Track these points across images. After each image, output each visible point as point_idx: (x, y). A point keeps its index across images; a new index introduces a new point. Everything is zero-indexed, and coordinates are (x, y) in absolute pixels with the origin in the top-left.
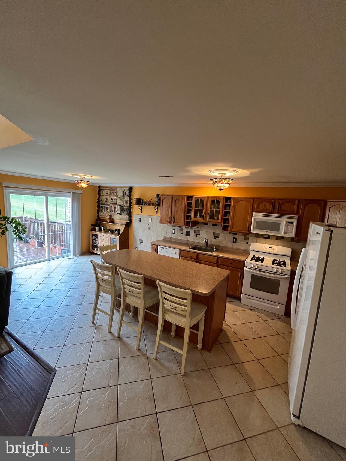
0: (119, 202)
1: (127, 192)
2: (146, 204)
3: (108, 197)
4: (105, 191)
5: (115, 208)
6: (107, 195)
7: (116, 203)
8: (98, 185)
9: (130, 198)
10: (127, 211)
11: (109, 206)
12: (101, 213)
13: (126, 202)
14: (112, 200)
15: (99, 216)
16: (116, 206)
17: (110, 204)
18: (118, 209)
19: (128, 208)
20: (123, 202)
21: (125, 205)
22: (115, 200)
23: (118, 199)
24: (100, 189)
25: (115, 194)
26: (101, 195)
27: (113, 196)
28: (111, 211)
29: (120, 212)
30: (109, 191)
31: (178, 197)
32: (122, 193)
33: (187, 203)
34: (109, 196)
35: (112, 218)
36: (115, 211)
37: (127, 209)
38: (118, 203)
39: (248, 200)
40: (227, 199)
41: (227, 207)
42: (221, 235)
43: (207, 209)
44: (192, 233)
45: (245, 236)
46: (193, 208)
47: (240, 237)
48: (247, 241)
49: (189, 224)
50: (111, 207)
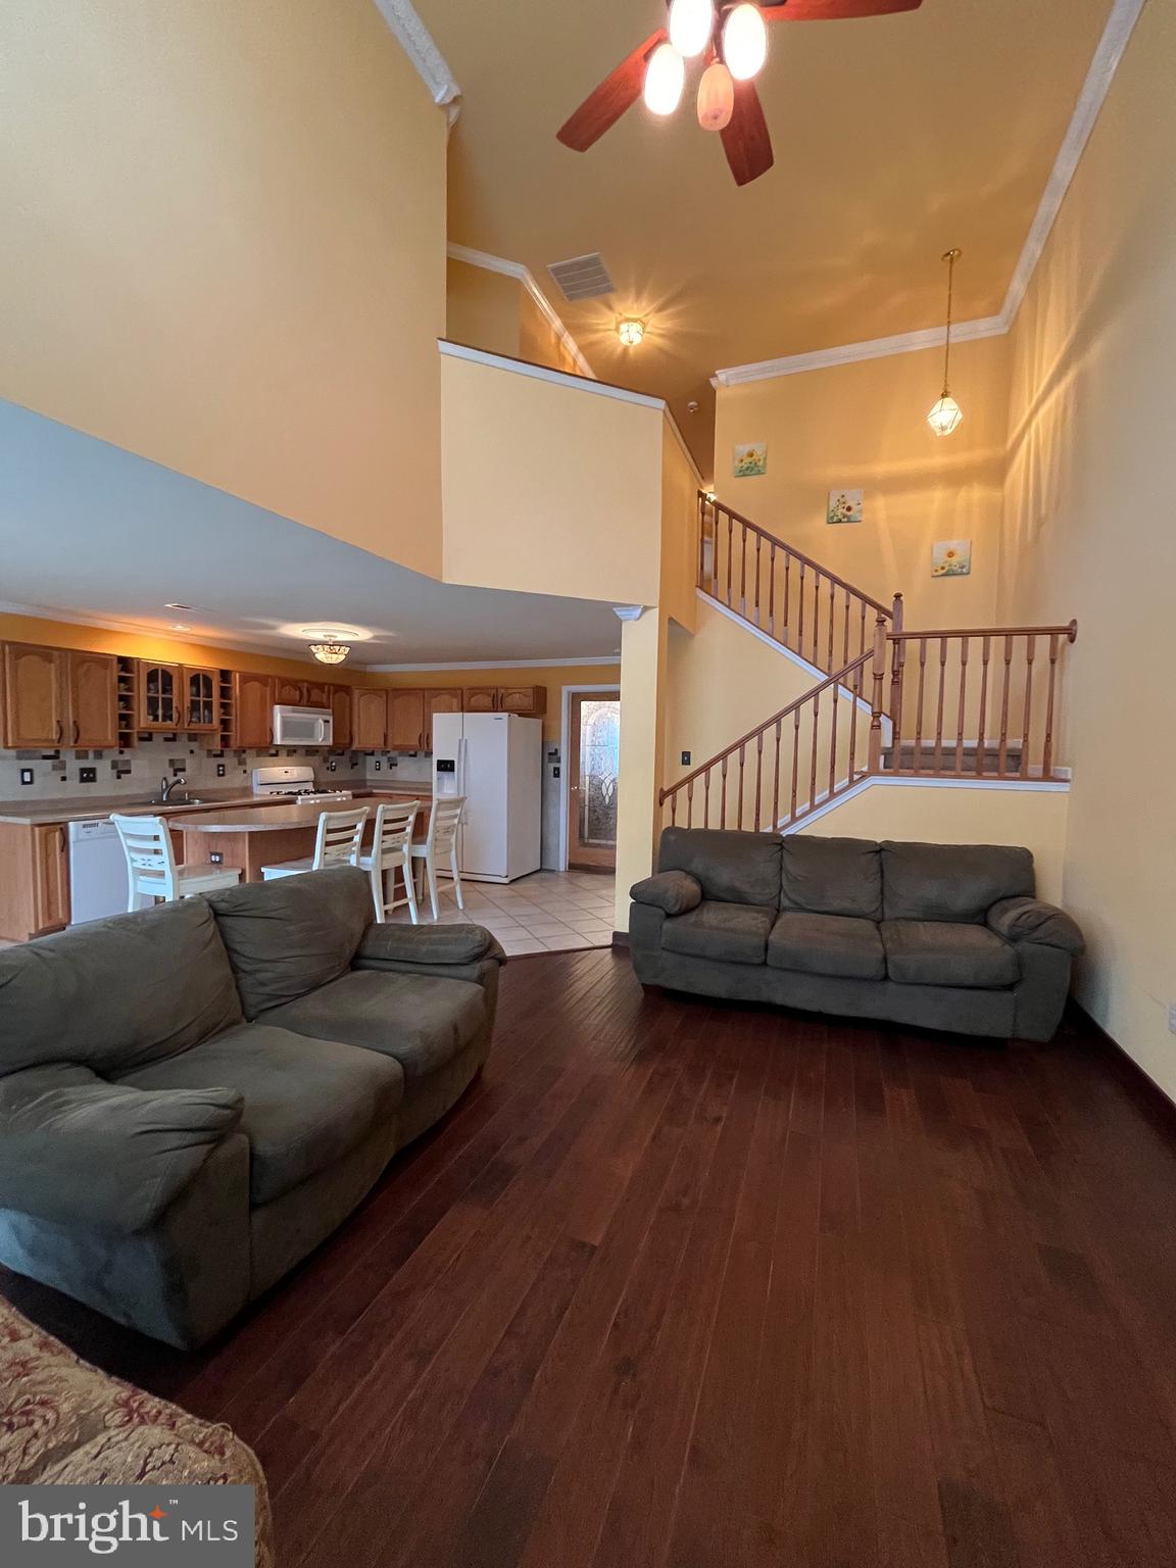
31: (82, 657)
33: (116, 678)
39: (263, 680)
40: (225, 675)
41: (225, 693)
42: (190, 764)
43: (181, 696)
44: (104, 769)
45: (240, 756)
46: (141, 694)
47: (229, 761)
48: (244, 767)
49: (125, 741)
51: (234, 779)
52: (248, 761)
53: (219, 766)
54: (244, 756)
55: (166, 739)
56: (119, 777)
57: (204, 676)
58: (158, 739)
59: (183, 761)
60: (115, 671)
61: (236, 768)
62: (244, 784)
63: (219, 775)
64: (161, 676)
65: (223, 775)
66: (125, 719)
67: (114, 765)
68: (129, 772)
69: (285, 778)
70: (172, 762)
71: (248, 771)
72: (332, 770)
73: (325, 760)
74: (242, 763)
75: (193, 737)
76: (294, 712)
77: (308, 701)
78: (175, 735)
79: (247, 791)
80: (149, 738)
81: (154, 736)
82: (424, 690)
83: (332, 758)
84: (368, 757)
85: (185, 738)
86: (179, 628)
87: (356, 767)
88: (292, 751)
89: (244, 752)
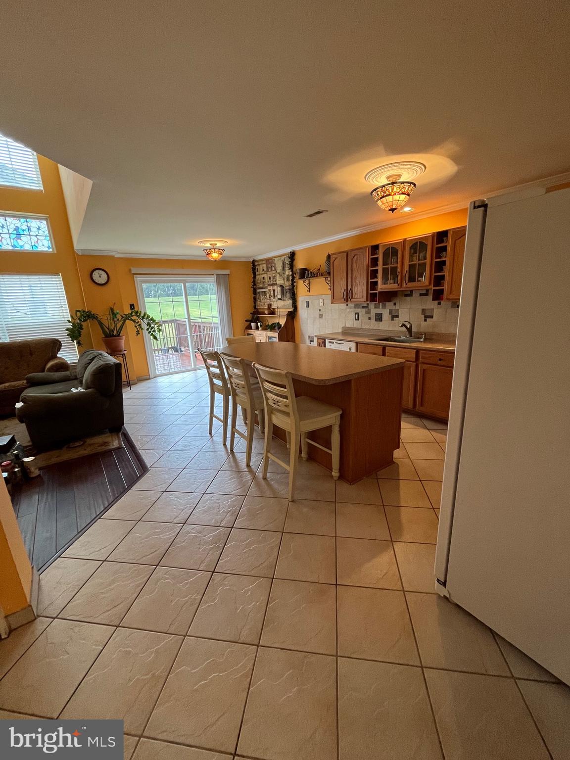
0: (280, 281)
1: (287, 261)
2: (314, 275)
3: (265, 275)
4: (261, 266)
5: (274, 290)
6: (263, 272)
7: (275, 283)
8: (251, 260)
9: (292, 271)
10: (290, 294)
11: (267, 290)
12: (258, 303)
13: (288, 280)
14: (270, 278)
15: (257, 307)
16: (275, 287)
17: (268, 285)
18: (278, 291)
19: (291, 287)
20: (284, 279)
21: (287, 284)
22: (273, 278)
23: (278, 276)
24: (254, 265)
25: (273, 268)
26: (257, 273)
27: (271, 273)
28: (270, 297)
29: (281, 296)
30: (265, 266)
31: (356, 252)
32: (281, 265)
33: (370, 259)
34: (266, 273)
35: (272, 307)
36: (274, 297)
37: (289, 289)
38: (278, 282)
40: (441, 235)
41: (440, 252)
43: (403, 263)
44: (386, 314)
46: (380, 267)
49: (375, 298)
50: (270, 290)
56: (392, 320)
57: (422, 242)
60: (368, 256)
66: (374, 285)
67: (391, 312)
68: (397, 316)
80: (410, 295)
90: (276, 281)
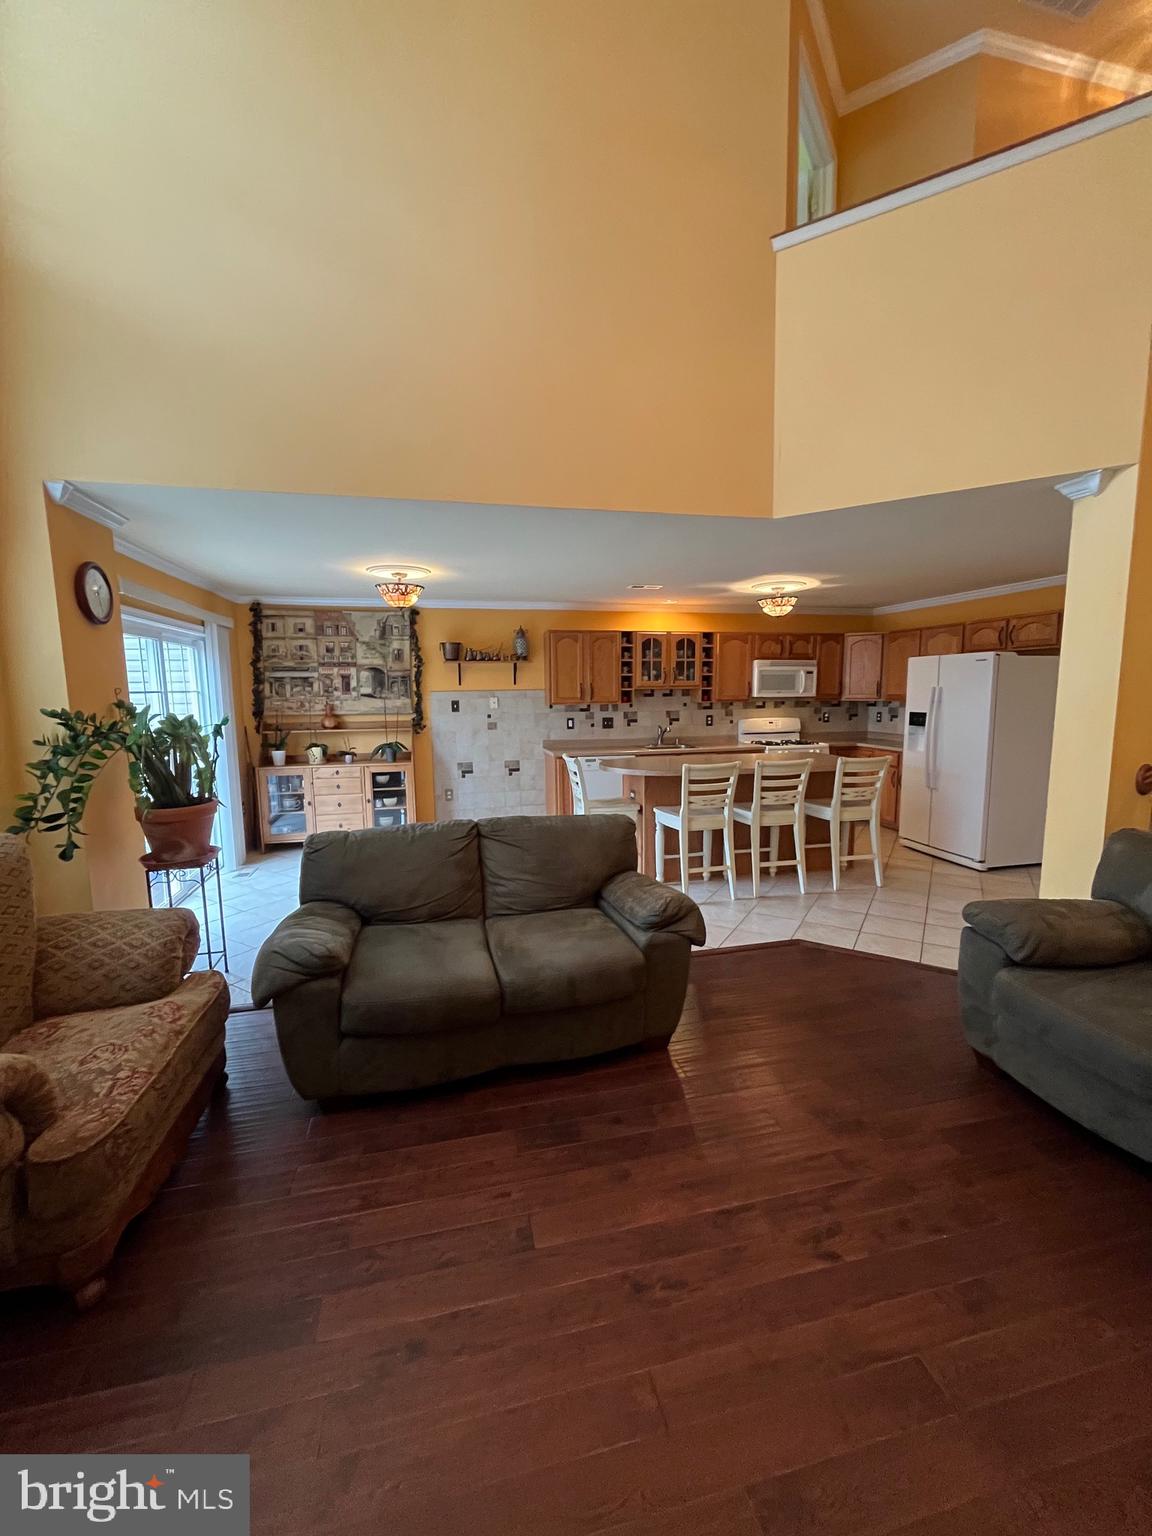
0: (364, 657)
1: (396, 622)
3: (309, 643)
4: (291, 622)
5: (346, 679)
6: (301, 634)
7: (350, 660)
8: (247, 600)
9: (413, 644)
10: (405, 685)
11: (316, 675)
12: (272, 704)
13: (399, 658)
14: (328, 650)
15: (266, 714)
16: (353, 671)
17: (323, 665)
18: (363, 680)
19: (409, 674)
20: (384, 657)
21: (396, 666)
22: (342, 650)
23: (360, 650)
24: (259, 615)
25: (343, 631)
26: (269, 635)
27: (334, 639)
28: (326, 691)
29: (374, 689)
30: (309, 624)
31: (600, 635)
32: (375, 626)
33: (621, 649)
34: (315, 639)
35: (339, 712)
36: (347, 690)
37: (403, 677)
38: (360, 661)
39: (742, 638)
40: (708, 636)
41: (708, 652)
42: (683, 714)
43: (669, 659)
44: (619, 719)
45: (727, 707)
46: (637, 660)
47: (717, 712)
48: (730, 718)
49: (626, 697)
50: (327, 676)
51: (721, 728)
52: (735, 712)
53: (708, 717)
54: (731, 707)
55: (665, 695)
56: (629, 725)
57: (688, 640)
58: (658, 695)
59: (678, 712)
60: (619, 643)
61: (722, 719)
62: (730, 733)
63: (708, 725)
64: (651, 643)
65: (711, 725)
66: (627, 680)
67: (626, 715)
68: (636, 721)
69: (769, 728)
70: (668, 713)
71: (735, 722)
72: (825, 721)
73: (817, 711)
74: (729, 714)
75: (686, 693)
76: (772, 665)
77: (790, 653)
78: (671, 691)
79: (733, 739)
80: (651, 694)
81: (655, 693)
82: (921, 630)
83: (825, 709)
84: (871, 708)
85: (679, 694)
86: (669, 602)
87: (854, 718)
88: (779, 703)
89: (731, 704)
90: (354, 657)
